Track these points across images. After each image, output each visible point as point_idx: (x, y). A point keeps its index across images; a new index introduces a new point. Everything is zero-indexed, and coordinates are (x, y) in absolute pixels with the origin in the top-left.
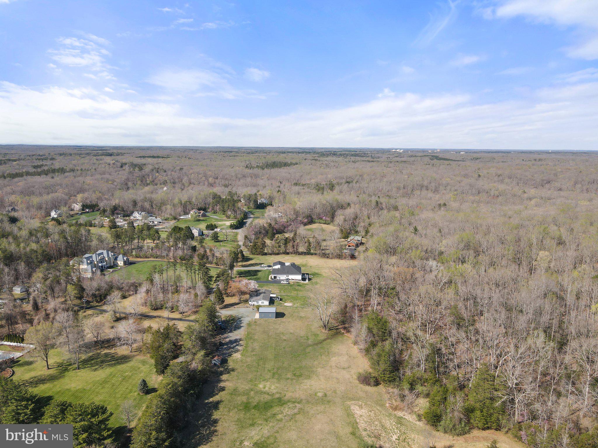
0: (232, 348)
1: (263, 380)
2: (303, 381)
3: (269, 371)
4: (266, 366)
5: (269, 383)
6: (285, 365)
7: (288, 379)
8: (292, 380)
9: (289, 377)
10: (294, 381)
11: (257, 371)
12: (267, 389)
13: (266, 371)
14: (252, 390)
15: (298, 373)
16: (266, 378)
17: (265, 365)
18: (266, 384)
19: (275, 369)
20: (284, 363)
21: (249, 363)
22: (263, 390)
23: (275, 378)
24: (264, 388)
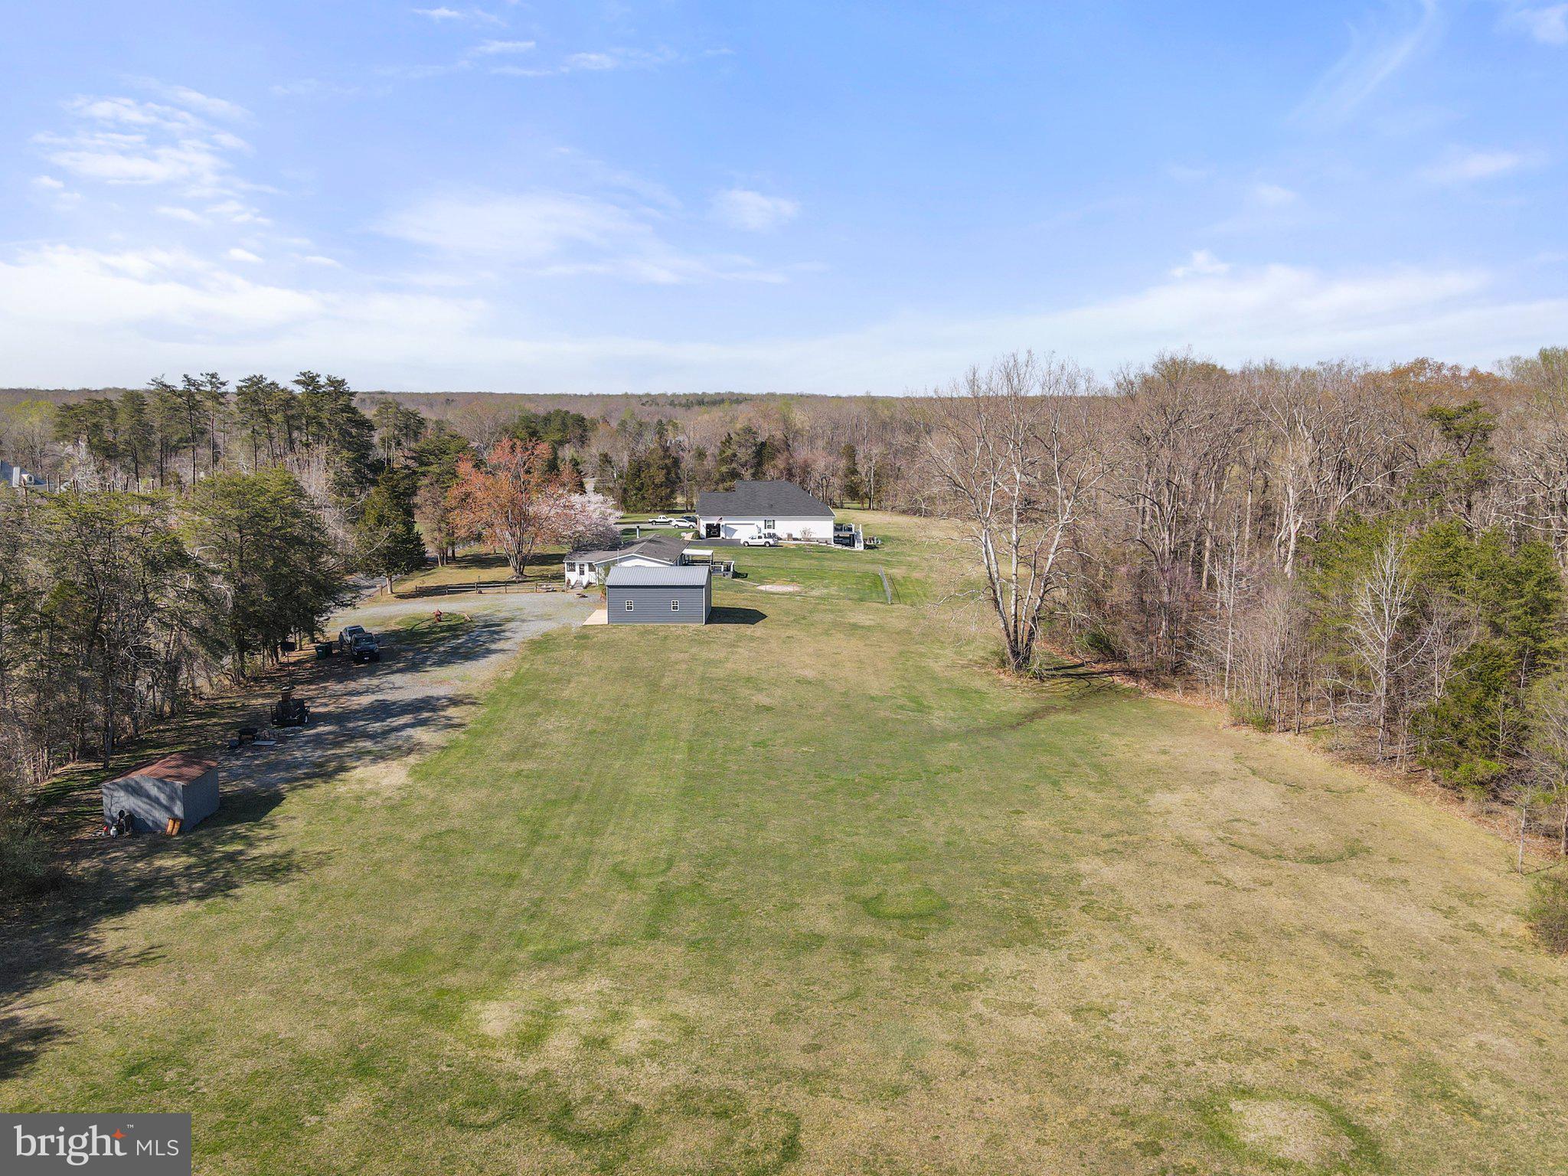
0: (372, 737)
1: (543, 960)
2: (980, 965)
3: (626, 877)
4: (602, 843)
5: (596, 984)
6: (773, 836)
7: (814, 941)
8: (854, 950)
9: (824, 924)
10: (885, 962)
11: (511, 879)
12: (561, 1046)
13: (594, 880)
14: (363, 1069)
15: (903, 895)
16: (584, 935)
17: (594, 833)
18: (567, 989)
19: (685, 867)
20: (761, 827)
21: (457, 823)
22: (509, 1060)
23: (673, 940)
24: (530, 1040)
